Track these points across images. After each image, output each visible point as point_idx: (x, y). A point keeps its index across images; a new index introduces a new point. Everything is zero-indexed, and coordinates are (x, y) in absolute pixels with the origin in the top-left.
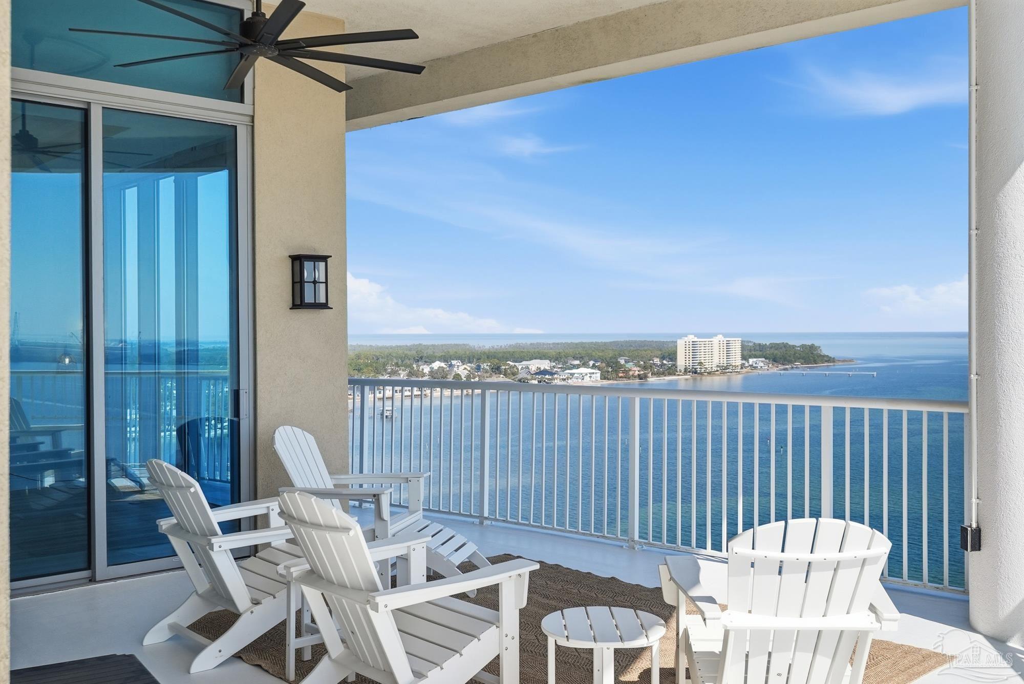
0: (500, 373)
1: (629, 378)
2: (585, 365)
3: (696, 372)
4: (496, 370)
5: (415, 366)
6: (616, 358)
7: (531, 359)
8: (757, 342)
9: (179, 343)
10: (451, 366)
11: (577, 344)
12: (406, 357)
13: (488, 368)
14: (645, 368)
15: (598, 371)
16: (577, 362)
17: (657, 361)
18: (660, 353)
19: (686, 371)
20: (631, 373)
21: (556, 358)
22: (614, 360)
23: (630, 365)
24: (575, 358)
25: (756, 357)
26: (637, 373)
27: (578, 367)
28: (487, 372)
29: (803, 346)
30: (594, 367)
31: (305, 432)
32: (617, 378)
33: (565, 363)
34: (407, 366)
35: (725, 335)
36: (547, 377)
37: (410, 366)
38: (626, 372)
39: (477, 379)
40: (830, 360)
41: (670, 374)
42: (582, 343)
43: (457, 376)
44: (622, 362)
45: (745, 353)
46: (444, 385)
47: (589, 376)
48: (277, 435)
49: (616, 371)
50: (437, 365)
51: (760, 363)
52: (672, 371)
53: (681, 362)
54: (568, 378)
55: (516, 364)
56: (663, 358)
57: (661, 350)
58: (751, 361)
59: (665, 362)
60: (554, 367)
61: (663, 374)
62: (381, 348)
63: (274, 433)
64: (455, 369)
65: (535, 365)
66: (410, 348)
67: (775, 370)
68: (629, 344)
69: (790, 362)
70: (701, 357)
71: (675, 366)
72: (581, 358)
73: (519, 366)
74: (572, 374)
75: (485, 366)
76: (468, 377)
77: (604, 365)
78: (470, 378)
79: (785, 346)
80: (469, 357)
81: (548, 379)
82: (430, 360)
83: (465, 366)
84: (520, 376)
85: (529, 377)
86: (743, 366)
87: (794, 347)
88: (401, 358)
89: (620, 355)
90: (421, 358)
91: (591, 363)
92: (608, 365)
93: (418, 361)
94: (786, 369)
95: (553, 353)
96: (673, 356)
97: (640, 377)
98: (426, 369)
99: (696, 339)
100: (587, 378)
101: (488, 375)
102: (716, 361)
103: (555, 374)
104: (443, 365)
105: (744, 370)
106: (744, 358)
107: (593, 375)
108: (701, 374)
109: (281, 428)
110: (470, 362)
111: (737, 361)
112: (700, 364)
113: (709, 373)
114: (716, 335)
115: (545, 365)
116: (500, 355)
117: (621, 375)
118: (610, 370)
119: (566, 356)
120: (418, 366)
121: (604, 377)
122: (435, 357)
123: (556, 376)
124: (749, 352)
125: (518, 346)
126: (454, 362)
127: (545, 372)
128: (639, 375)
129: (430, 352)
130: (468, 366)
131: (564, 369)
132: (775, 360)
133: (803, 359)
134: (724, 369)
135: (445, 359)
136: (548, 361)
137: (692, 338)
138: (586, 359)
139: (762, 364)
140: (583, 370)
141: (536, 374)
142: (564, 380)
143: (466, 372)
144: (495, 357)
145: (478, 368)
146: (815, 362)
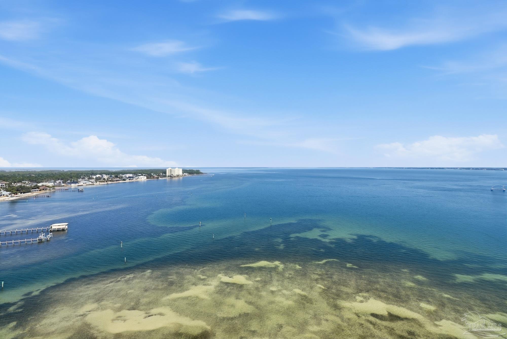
0: (118, 178)
1: (154, 178)
2: (142, 175)
3: (171, 177)
4: (116, 177)
5: (91, 176)
7: (127, 174)
8: (186, 169)
10: (102, 176)
11: (140, 170)
12: (88, 174)
13: (114, 176)
16: (140, 175)
17: (161, 174)
18: (162, 172)
19: (169, 176)
21: (134, 174)
22: (150, 174)
23: (154, 175)
24: (139, 174)
26: (156, 177)
27: (140, 176)
29: (196, 170)
30: (145, 176)
33: (136, 175)
35: (178, 168)
36: (131, 178)
37: (89, 176)
38: (153, 177)
39: (110, 179)
40: (202, 173)
41: (165, 177)
43: (104, 179)
44: (152, 174)
45: (183, 172)
49: (151, 177)
50: (98, 176)
51: (186, 174)
52: (165, 176)
53: (167, 174)
54: (137, 179)
55: (123, 175)
56: (163, 173)
57: (162, 171)
58: (184, 174)
59: (163, 174)
60: (134, 176)
61: (163, 177)
62: (79, 171)
64: (104, 177)
66: (89, 171)
67: (190, 176)
68: (154, 170)
69: (193, 174)
70: (173, 173)
72: (141, 173)
73: (123, 176)
74: (139, 178)
75: (113, 176)
77: (147, 175)
78: (108, 179)
79: (192, 170)
80: (107, 173)
81: (132, 179)
82: (95, 174)
83: (107, 176)
84: (123, 178)
85: (126, 178)
87: (194, 170)
88: (86, 174)
89: (152, 173)
91: (144, 175)
92: (149, 175)
93: (92, 175)
94: (192, 175)
95: (133, 172)
96: (165, 173)
97: (157, 178)
98: (94, 177)
99: (171, 169)
100: (143, 179)
101: (114, 178)
102: (176, 174)
103: (133, 178)
104: (100, 176)
105: (183, 176)
106: (183, 173)
108: (172, 177)
110: (108, 175)
111: (181, 174)
112: (172, 175)
113: (174, 177)
114: (176, 168)
115: (131, 175)
116: (118, 173)
117: (152, 177)
118: (149, 176)
119: (137, 173)
120: (92, 176)
121: (147, 178)
122: (98, 174)
124: (184, 171)
125: (124, 170)
126: (103, 175)
128: (157, 177)
129: (96, 172)
130: (108, 176)
132: (190, 173)
133: (196, 173)
134: (178, 176)
135: (100, 174)
136: (132, 174)
137: (170, 169)
139: (187, 174)
140: (141, 177)
141: (128, 178)
142: (136, 179)
143: (107, 178)
144: (116, 173)
145: (111, 176)
146: (199, 174)
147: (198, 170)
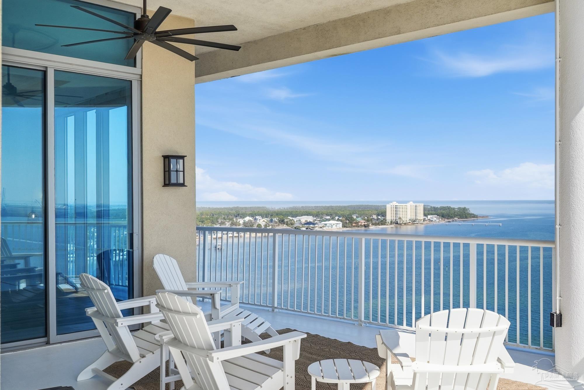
0: (284, 223)
1: (359, 227)
2: (333, 219)
3: (397, 223)
4: (282, 222)
5: (235, 219)
6: (350, 215)
7: (302, 215)
8: (433, 206)
9: (98, 206)
10: (256, 219)
11: (328, 207)
12: (230, 214)
13: (277, 220)
14: (368, 221)
15: (341, 223)
16: (328, 217)
17: (375, 217)
18: (376, 212)
19: (391, 223)
20: (360, 224)
21: (316, 215)
22: (349, 216)
23: (359, 219)
24: (327, 215)
25: (432, 214)
26: (363, 224)
27: (329, 220)
28: (276, 223)
29: (459, 208)
30: (338, 220)
31: (171, 258)
32: (352, 226)
33: (322, 218)
34: (230, 220)
35: (414, 202)
36: (311, 226)
37: (232, 219)
38: (357, 223)
39: (270, 227)
40: (474, 216)
41: (382, 224)
42: (332, 206)
43: (259, 225)
44: (355, 217)
45: (426, 212)
46: (251, 231)
47: (335, 225)
48: (155, 259)
49: (351, 223)
50: (247, 219)
51: (434, 218)
52: (383, 222)
53: (389, 217)
54: (323, 227)
55: (293, 218)
56: (378, 215)
57: (377, 211)
58: (429, 217)
59: (379, 217)
60: (315, 220)
61: (378, 224)
62: (215, 209)
63: (153, 258)
64: (258, 221)
65: (304, 219)
66: (232, 209)
67: (443, 222)
68: (359, 207)
69: (452, 217)
70: (400, 215)
71: (385, 219)
72: (331, 215)
73: (295, 219)
74: (326, 224)
75: (275, 219)
76: (266, 226)
77: (344, 219)
78: (267, 226)
79: (449, 208)
80: (265, 215)
81: (312, 227)
82: (243, 216)
83: (264, 219)
84: (295, 225)
85: (301, 226)
86: (424, 220)
87: (454, 209)
88: (227, 215)
89: (354, 214)
90: (238, 215)
91: (337, 218)
92: (346, 219)
93: (237, 216)
94: (449, 222)
95: (314, 212)
96: (384, 214)
97: (365, 226)
98: (241, 221)
99: (397, 204)
100: (334, 227)
101: (277, 224)
102: (409, 217)
103: (316, 224)
104: (251, 219)
105: (425, 222)
106: (425, 215)
107: (338, 225)
108: (400, 224)
109: (157, 256)
110: (266, 217)
111: (421, 216)
112: (400, 218)
113: (405, 224)
114: (409, 202)
115: (310, 219)
116: (284, 213)
117: (354, 225)
118: (348, 222)
119: (322, 214)
120: (237, 219)
121: (344, 226)
122: (247, 214)
123: (316, 225)
124: (428, 211)
125: (295, 208)
126: (257, 217)
127: (310, 223)
128: (364, 225)
129: (244, 211)
130: (265, 220)
131: (321, 221)
132: (443, 216)
133: (459, 216)
134: (414, 222)
135: (252, 215)
136: (312, 217)
137: (395, 203)
138: (334, 215)
139: (435, 219)
140: (332, 222)
141: (305, 224)
142: (321, 227)
143: (264, 223)
144: (281, 214)
145: (271, 221)
146: (466, 218)
147: (464, 209)
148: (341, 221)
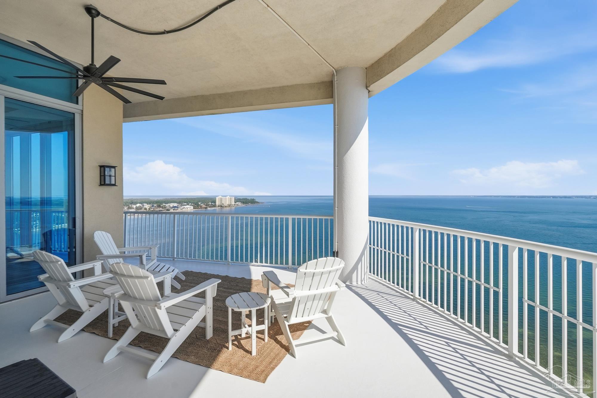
1: (202, 209)
2: (188, 205)
3: (222, 206)
4: (159, 206)
5: (130, 205)
6: (198, 202)
7: (171, 203)
8: (239, 198)
10: (143, 205)
11: (185, 198)
12: (127, 202)
14: (207, 205)
15: (192, 206)
17: (210, 203)
19: (219, 206)
20: (203, 207)
21: (179, 203)
22: (197, 203)
24: (185, 203)
25: (238, 202)
27: (186, 205)
28: (156, 207)
29: (251, 199)
31: (106, 233)
32: (198, 208)
33: (182, 204)
34: (127, 205)
35: (230, 196)
38: (201, 206)
39: (152, 209)
40: (258, 203)
41: (214, 207)
42: (187, 198)
43: (146, 209)
44: (200, 204)
45: (236, 201)
46: (142, 213)
47: (189, 208)
48: (95, 235)
49: (198, 206)
50: (138, 205)
51: (239, 204)
53: (218, 203)
54: (183, 209)
55: (166, 205)
56: (212, 202)
57: (212, 200)
60: (178, 205)
61: (212, 207)
64: (145, 206)
65: (172, 205)
66: (128, 200)
67: (244, 205)
68: (202, 198)
69: (248, 203)
70: (223, 202)
71: (216, 205)
72: (187, 203)
74: (184, 207)
75: (155, 205)
76: (149, 209)
77: (194, 204)
79: (246, 199)
80: (149, 202)
81: (177, 209)
82: (135, 204)
83: (148, 205)
84: (167, 208)
85: (170, 208)
86: (235, 205)
87: (248, 199)
88: (125, 203)
89: (199, 202)
90: (133, 203)
94: (247, 205)
95: (178, 201)
96: (215, 202)
97: (205, 208)
98: (134, 206)
99: (222, 197)
100: (189, 209)
102: (227, 203)
104: (140, 205)
105: (235, 206)
107: (191, 208)
108: (223, 207)
109: (96, 232)
110: (150, 204)
111: (233, 203)
112: (223, 204)
113: (225, 207)
114: (227, 196)
115: (175, 205)
118: (196, 206)
119: (182, 202)
120: (131, 205)
121: (194, 208)
122: (138, 202)
123: (179, 208)
125: (166, 199)
127: (175, 207)
129: (136, 201)
131: (181, 206)
132: (243, 203)
133: (251, 202)
134: (229, 206)
135: (141, 203)
138: (189, 203)
139: (240, 204)
141: (172, 207)
142: (181, 209)
143: (149, 207)
144: (159, 203)
145: (153, 206)
146: (254, 203)
147: (253, 199)
148: (192, 205)
